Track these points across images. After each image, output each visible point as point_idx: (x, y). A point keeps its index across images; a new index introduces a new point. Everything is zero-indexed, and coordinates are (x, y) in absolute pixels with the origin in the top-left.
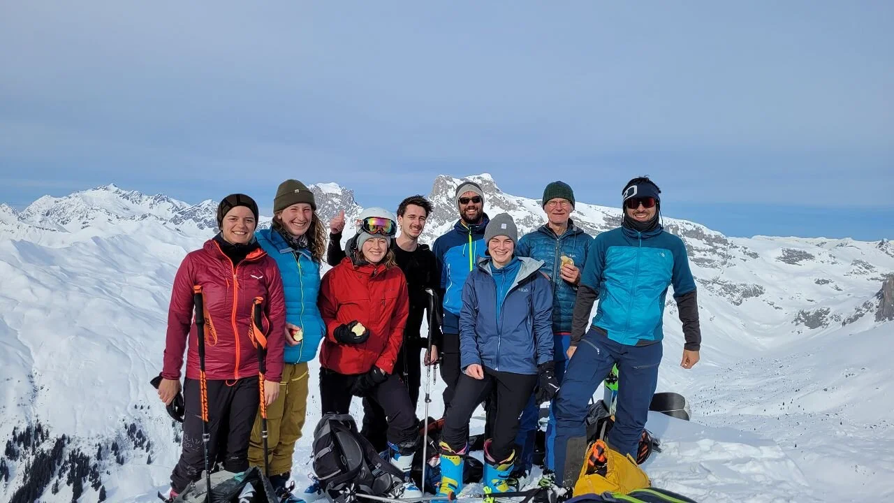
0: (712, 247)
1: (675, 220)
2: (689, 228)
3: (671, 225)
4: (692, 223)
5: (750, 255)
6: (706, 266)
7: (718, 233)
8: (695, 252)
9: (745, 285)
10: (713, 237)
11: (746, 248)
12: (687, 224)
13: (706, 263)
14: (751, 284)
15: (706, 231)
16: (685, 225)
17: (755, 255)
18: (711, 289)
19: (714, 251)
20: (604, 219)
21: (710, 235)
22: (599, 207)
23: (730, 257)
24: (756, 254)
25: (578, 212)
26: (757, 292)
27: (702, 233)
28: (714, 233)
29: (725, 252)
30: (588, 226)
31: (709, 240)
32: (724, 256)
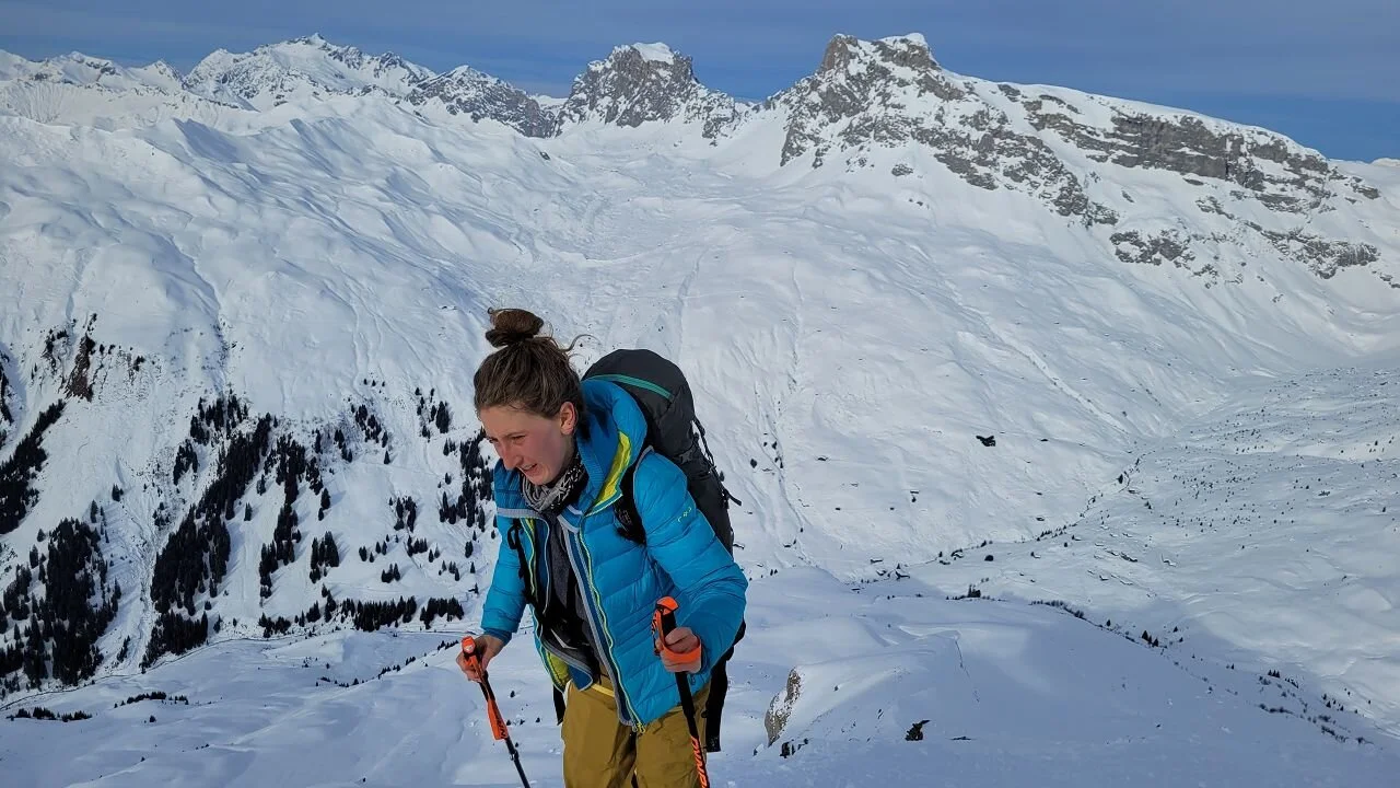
0: (1297, 177)
1: (1238, 126)
2: (1263, 141)
3: (1232, 135)
4: (1269, 132)
5: (1365, 192)
6: (1281, 209)
7: (1313, 152)
8: (1266, 184)
9: (1345, 244)
10: (1303, 159)
11: (1359, 180)
12: (1260, 133)
13: (1283, 204)
14: (1356, 242)
15: (1292, 147)
16: (1255, 136)
17: (1372, 194)
18: (1284, 249)
19: (1300, 184)
20: (1113, 120)
21: (1298, 155)
22: (1106, 99)
23: (1327, 195)
24: (1376, 191)
25: (1069, 107)
26: (1365, 257)
27: (1285, 149)
28: (1305, 152)
29: (1320, 186)
30: (1084, 132)
31: (1296, 164)
32: (1316, 192)
